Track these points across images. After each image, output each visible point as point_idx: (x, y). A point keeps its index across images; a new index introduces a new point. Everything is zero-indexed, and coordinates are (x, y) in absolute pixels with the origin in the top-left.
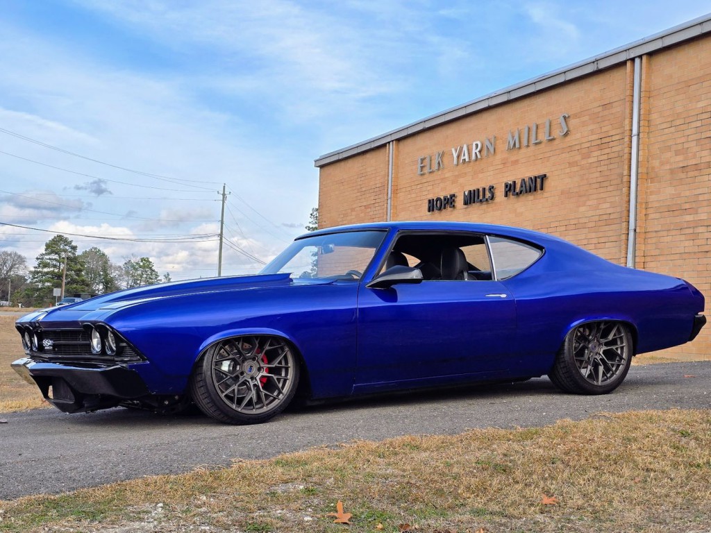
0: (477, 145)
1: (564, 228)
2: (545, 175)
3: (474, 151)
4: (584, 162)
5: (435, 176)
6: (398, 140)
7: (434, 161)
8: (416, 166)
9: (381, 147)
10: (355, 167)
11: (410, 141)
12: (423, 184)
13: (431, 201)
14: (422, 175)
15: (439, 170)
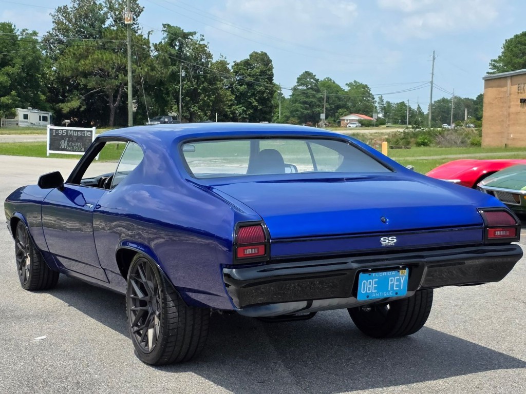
5: (522, 91)
6: (511, 76)
7: (522, 86)
8: (517, 86)
9: (506, 77)
10: (497, 82)
11: (515, 77)
12: (518, 93)
13: (521, 100)
14: (519, 90)
15: (524, 89)
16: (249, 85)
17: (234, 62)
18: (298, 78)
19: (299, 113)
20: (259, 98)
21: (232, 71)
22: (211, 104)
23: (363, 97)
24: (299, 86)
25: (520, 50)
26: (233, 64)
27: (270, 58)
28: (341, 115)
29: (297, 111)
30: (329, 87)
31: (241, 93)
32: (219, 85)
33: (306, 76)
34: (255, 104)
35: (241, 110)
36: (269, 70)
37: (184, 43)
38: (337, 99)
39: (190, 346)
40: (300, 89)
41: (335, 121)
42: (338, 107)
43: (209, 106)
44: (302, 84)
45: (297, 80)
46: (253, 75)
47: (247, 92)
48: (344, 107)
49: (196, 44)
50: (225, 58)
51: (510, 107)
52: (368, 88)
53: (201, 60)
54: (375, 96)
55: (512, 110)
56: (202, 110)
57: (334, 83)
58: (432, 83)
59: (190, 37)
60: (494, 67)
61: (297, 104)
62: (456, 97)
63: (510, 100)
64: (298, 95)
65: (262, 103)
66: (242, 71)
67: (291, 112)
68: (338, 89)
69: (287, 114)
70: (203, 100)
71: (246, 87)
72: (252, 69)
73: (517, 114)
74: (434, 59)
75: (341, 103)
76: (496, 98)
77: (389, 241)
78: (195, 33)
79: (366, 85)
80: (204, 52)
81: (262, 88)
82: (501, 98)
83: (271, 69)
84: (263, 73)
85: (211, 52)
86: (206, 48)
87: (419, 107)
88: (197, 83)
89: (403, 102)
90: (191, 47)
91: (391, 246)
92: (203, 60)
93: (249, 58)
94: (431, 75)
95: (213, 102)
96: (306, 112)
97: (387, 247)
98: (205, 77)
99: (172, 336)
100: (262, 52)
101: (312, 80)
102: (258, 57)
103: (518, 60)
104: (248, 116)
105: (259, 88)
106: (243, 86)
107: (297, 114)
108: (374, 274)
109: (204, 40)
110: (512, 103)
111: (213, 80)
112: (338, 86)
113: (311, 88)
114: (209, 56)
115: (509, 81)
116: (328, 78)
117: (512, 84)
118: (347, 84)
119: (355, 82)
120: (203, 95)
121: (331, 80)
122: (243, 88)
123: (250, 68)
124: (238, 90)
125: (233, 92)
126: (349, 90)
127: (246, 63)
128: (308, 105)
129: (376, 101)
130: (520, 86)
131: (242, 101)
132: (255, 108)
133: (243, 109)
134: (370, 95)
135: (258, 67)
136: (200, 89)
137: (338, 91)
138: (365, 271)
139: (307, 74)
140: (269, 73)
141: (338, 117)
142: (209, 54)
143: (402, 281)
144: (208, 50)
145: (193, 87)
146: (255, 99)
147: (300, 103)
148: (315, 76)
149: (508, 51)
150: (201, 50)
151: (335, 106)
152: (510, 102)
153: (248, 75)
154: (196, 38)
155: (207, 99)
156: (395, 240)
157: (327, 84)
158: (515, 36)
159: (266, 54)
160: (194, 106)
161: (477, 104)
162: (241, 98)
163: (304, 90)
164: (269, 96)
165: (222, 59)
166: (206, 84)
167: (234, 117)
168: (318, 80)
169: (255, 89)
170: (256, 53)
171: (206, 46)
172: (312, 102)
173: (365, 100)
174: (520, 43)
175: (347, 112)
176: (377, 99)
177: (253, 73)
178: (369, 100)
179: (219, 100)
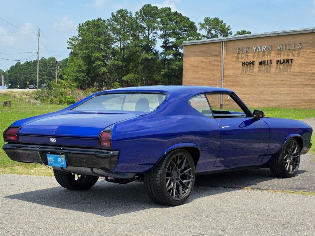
0: (264, 47)
1: (300, 75)
2: (293, 59)
3: (263, 49)
4: (307, 57)
6: (227, 41)
12: (238, 56)
13: (243, 62)
55: (229, 72)
94: (38, 47)
108: (52, 155)
143: (63, 160)
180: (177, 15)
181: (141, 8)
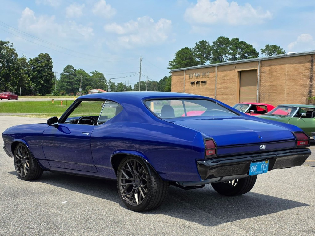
2: (206, 81)
5: (192, 78)
6: (186, 70)
7: (192, 75)
8: (189, 75)
9: (183, 71)
10: (179, 73)
11: (188, 71)
12: (190, 79)
13: (191, 82)
14: (190, 77)
15: (192, 77)
16: (39, 71)
17: (30, 59)
18: (64, 69)
19: (65, 88)
20: (45, 79)
21: (28, 64)
22: (17, 82)
23: (100, 80)
24: (65, 73)
25: (185, 57)
26: (29, 60)
27: (51, 57)
28: (89, 89)
29: (64, 86)
30: (81, 74)
31: (34, 76)
32: (22, 71)
33: (68, 68)
34: (42, 82)
35: (34, 86)
36: (50, 64)
37: (2, 47)
38: (86, 80)
39: (160, 201)
40: (66, 75)
41: (85, 92)
42: (87, 85)
43: (16, 83)
44: (66, 72)
45: (63, 70)
46: (41, 66)
47: (38, 76)
48: (90, 85)
49: (8, 48)
50: (25, 57)
51: (185, 86)
52: (103, 75)
53: (11, 58)
54: (106, 80)
55: (187, 88)
56: (12, 86)
57: (84, 71)
58: (140, 73)
59: (6, 44)
60: (171, 65)
61: (64, 83)
62: (148, 81)
63: (185, 82)
64: (64, 78)
65: (46, 82)
66: (34, 64)
67: (61, 87)
68: (86, 75)
69: (58, 88)
70: (13, 80)
71: (37, 73)
72: (40, 63)
73: (189, 90)
74: (141, 60)
75: (88, 83)
76: (178, 81)
77: (263, 147)
78: (8, 42)
79: (102, 73)
80: (13, 53)
81: (46, 74)
82: (181, 81)
83: (51, 63)
84: (46, 65)
85: (17, 53)
86: (14, 51)
87: (130, 86)
88: (9, 70)
89: (122, 83)
90: (6, 50)
91: (264, 150)
92: (12, 57)
93: (38, 56)
94: (140, 69)
95: (19, 81)
96: (69, 87)
97: (262, 150)
98: (14, 67)
99: (153, 196)
100: (46, 54)
101: (72, 70)
102: (44, 56)
103: (184, 62)
104: (38, 89)
105: (44, 74)
106: (35, 72)
107: (64, 88)
108: (256, 163)
109: (13, 46)
110: (187, 84)
111: (18, 69)
112: (86, 73)
113: (72, 74)
114: (16, 55)
115: (185, 73)
116: (80, 69)
117: (186, 74)
118: (91, 72)
119: (95, 71)
120: (13, 77)
121: (82, 70)
122: (35, 73)
123: (39, 62)
124: (32, 74)
125: (29, 76)
126: (93, 76)
127: (37, 60)
128: (70, 84)
129: (107, 82)
130: (190, 75)
131: (35, 81)
132: (42, 85)
133: (35, 85)
134: (104, 78)
135: (44, 62)
136: (11, 74)
137: (86, 76)
138: (253, 162)
139: (69, 66)
140: (50, 65)
141: (87, 90)
142: (16, 54)
143: (266, 166)
144: (15, 52)
145: (6, 72)
146: (42, 80)
147: (66, 82)
148: (74, 67)
149: (179, 57)
150: (11, 52)
151: (85, 84)
152: (185, 84)
153: (38, 66)
154: (9, 45)
155: (15, 79)
156: (265, 147)
157: (80, 72)
158: (182, 49)
159: (48, 55)
160: (8, 83)
161: (160, 84)
162: (34, 79)
163: (68, 75)
164: (50, 78)
165: (24, 57)
166: (14, 71)
167: (30, 89)
168: (76, 70)
169: (41, 74)
170: (42, 54)
171: (14, 50)
172: (72, 82)
173: (101, 81)
174: (184, 52)
175: (92, 88)
176: (108, 81)
177: (41, 65)
178: (103, 81)
179: (22, 80)
180: (243, 43)
181: (217, 39)
